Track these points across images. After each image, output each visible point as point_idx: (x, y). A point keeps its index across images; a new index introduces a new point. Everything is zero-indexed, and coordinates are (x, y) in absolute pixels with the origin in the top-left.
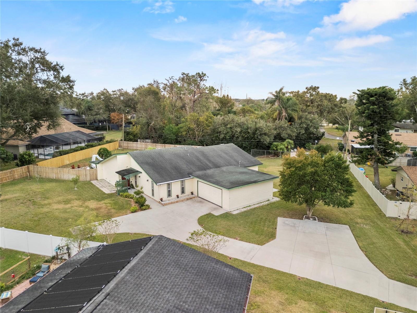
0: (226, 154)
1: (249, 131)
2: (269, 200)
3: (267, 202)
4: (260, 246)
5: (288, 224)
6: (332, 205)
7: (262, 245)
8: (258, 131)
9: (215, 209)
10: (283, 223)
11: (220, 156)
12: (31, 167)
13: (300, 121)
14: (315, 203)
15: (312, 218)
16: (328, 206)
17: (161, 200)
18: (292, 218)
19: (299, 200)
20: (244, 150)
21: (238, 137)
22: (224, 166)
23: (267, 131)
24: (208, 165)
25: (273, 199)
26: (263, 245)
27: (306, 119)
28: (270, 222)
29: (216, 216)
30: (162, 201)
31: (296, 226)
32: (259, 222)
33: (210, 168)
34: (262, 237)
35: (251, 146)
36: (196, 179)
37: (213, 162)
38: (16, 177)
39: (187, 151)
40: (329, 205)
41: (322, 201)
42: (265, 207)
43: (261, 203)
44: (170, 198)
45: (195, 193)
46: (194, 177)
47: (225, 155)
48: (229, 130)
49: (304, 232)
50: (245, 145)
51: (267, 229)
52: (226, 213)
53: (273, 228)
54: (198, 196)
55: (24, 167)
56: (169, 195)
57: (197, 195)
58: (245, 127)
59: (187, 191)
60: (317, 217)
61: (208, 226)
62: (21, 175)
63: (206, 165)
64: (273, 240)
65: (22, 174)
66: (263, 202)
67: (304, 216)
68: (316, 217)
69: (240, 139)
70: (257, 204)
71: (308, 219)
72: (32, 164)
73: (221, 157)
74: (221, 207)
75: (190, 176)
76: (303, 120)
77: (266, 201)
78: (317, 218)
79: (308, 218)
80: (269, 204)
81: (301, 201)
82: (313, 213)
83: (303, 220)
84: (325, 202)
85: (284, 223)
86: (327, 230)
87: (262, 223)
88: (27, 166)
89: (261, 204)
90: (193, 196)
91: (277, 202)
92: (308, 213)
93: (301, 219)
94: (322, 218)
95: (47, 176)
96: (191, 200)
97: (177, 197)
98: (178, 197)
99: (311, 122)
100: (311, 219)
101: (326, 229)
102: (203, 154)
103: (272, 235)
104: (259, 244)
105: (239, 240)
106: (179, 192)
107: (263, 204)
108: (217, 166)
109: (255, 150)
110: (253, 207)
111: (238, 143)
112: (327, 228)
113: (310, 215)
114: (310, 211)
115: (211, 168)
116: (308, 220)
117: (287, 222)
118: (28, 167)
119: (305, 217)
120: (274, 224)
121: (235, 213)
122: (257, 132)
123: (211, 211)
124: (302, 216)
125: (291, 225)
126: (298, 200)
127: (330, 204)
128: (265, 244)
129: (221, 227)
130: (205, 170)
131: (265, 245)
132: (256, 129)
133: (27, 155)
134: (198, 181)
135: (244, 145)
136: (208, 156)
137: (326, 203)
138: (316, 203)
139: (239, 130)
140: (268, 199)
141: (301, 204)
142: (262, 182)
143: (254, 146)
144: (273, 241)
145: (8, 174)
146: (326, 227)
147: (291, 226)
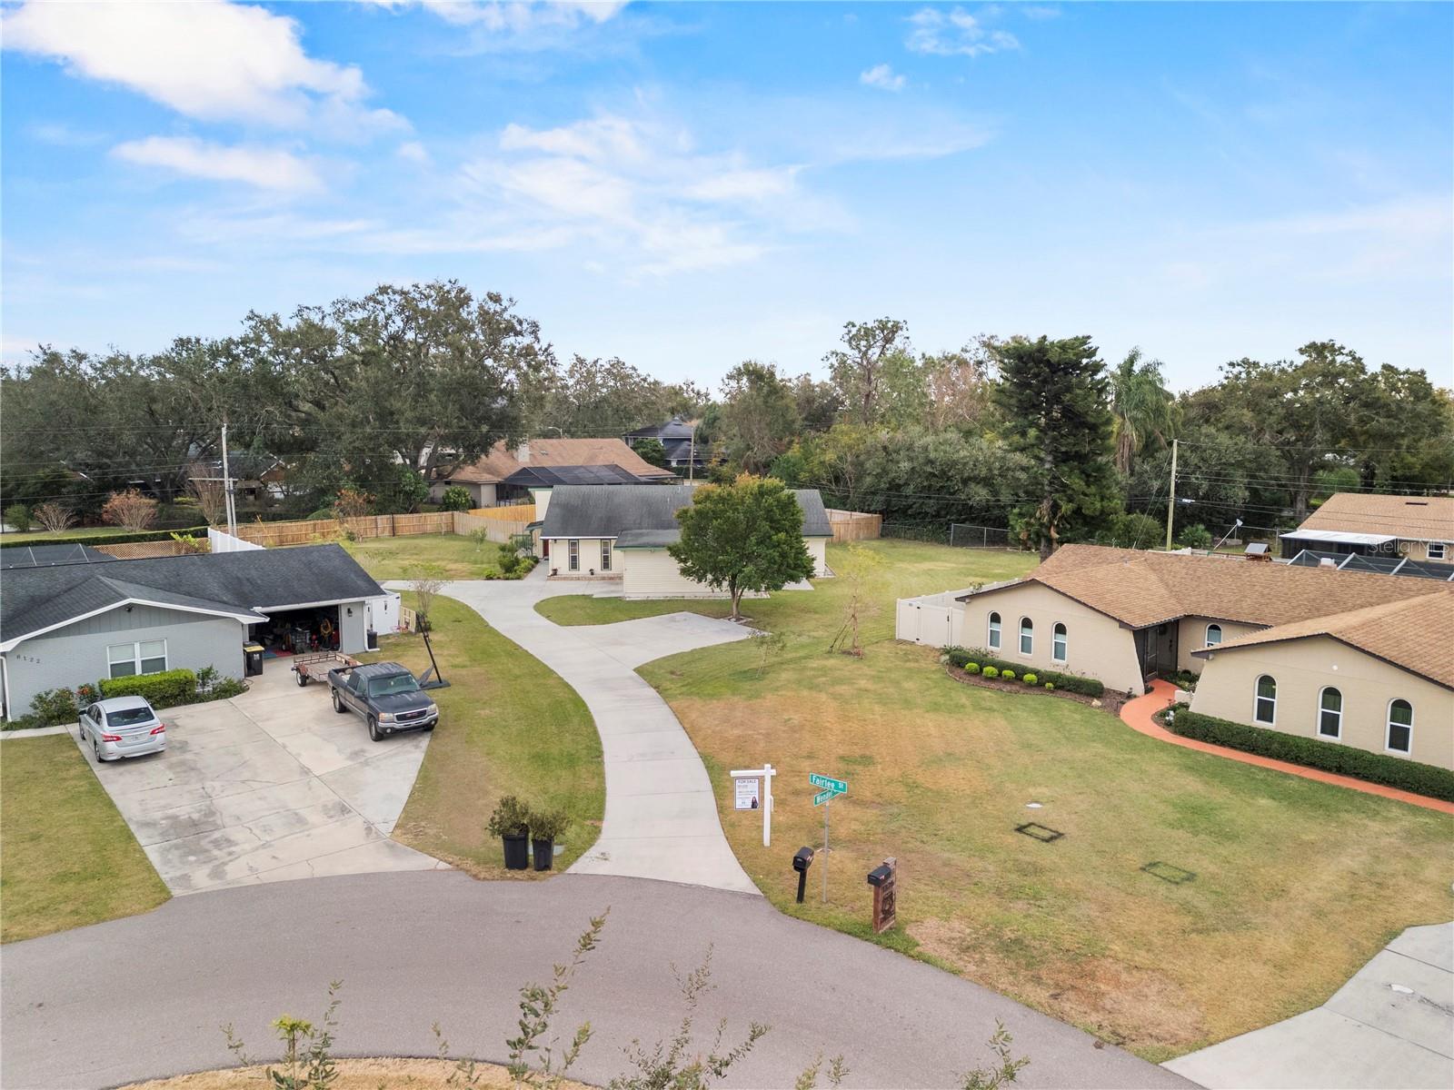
12: (457, 514)
17: (556, 571)
29: (591, 598)
30: (555, 574)
38: (428, 529)
44: (573, 571)
50: (927, 509)
52: (617, 597)
55: (445, 513)
56: (574, 563)
62: (438, 528)
65: (436, 526)
72: (463, 510)
88: (450, 512)
97: (590, 572)
98: (592, 572)
106: (596, 563)
110: (686, 599)
118: (453, 515)
121: (631, 599)
123: (597, 593)
133: (456, 493)
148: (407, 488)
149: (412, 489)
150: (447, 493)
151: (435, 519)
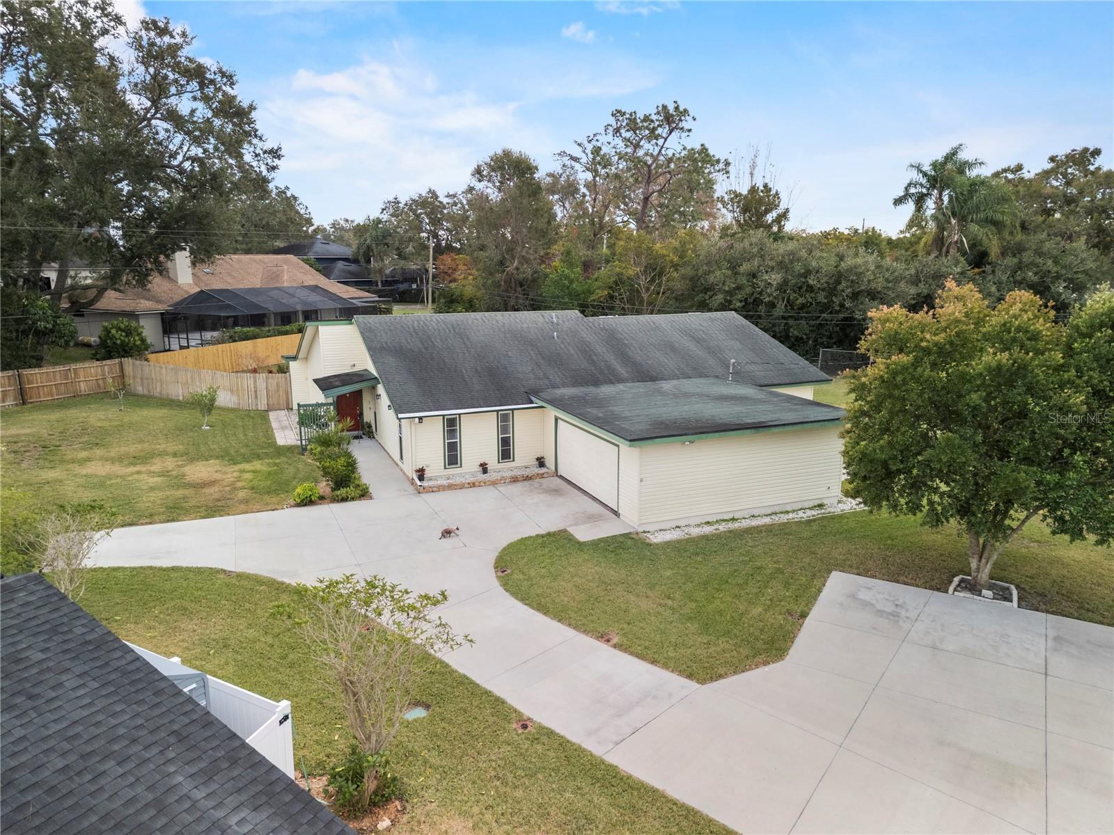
0: (697, 340)
1: (811, 282)
2: (820, 506)
3: (810, 513)
4: (693, 685)
5: (866, 604)
6: (1092, 538)
7: (702, 682)
8: (844, 284)
9: (591, 518)
10: (849, 596)
11: (671, 347)
12: (128, 363)
13: (1016, 260)
14: (1007, 522)
15: (990, 588)
16: (1072, 541)
17: (421, 473)
18: (898, 582)
19: (931, 503)
20: (795, 351)
21: (772, 305)
22: (675, 377)
23: (879, 285)
24: (614, 370)
25: (839, 502)
26: (712, 679)
27: (1039, 253)
28: (787, 585)
29: (579, 542)
30: (421, 478)
31: (903, 613)
32: (740, 581)
33: (615, 379)
34: (722, 644)
35: (822, 336)
36: (552, 412)
37: (635, 364)
38: (82, 389)
39: (557, 324)
40: (1077, 535)
41: (1045, 517)
42: (794, 528)
43: (787, 512)
44: (453, 471)
45: (550, 463)
46: (541, 403)
47: (692, 346)
48: (743, 280)
49: (934, 647)
50: (796, 333)
51: (760, 614)
52: (623, 535)
53: (789, 613)
54: (556, 473)
55: (108, 362)
56: (453, 456)
57: (553, 468)
58: (798, 267)
59: (524, 452)
60: (1018, 587)
61: (521, 577)
62: (99, 385)
63: (606, 372)
64: (766, 663)
65: (101, 382)
66: (794, 511)
67: (956, 580)
68: (1013, 587)
69: (780, 309)
70: (767, 516)
71: (970, 590)
72: (131, 356)
73: (673, 349)
74: (616, 513)
75: (533, 398)
76: (1027, 257)
77: (810, 509)
78: (1015, 593)
79: (972, 587)
80: (814, 520)
81: (939, 508)
82: (996, 565)
83: (947, 592)
84: (1061, 520)
85: (853, 596)
86: (1055, 650)
87: (752, 589)
88: (117, 361)
89: (784, 518)
90: (543, 470)
91: (855, 514)
92: (974, 565)
93: (939, 590)
94: (1043, 595)
95: (164, 392)
96: (526, 483)
97: (481, 469)
98: (484, 468)
99: (1056, 262)
100: (984, 592)
101: (1050, 643)
102: (612, 338)
103: (771, 642)
104: (690, 676)
105: (615, 646)
106: (490, 453)
107: (791, 516)
108: (645, 375)
109: (834, 350)
110: (745, 524)
111: (774, 325)
112: (1056, 639)
113: (984, 576)
114: (986, 555)
115: (620, 380)
116: (969, 595)
117: (863, 595)
118: (121, 364)
119: (962, 581)
120: (805, 597)
121: (657, 539)
122: (840, 287)
123: (570, 526)
124: (944, 577)
125: (879, 607)
126: (925, 502)
127: (1081, 530)
128: (720, 677)
129: (570, 585)
130: (596, 383)
131: (722, 682)
132: (839, 277)
133: (122, 330)
134: (556, 419)
135: (794, 332)
136: (626, 345)
137: (1062, 526)
138: (1014, 524)
139: (775, 278)
140: (819, 502)
141: (936, 519)
142: (787, 428)
143: (830, 337)
144: (767, 669)
145: (58, 377)
146: (1051, 633)
147: (881, 613)
148: (41, 325)
149: (49, 326)
150: (107, 331)
151: (90, 373)
